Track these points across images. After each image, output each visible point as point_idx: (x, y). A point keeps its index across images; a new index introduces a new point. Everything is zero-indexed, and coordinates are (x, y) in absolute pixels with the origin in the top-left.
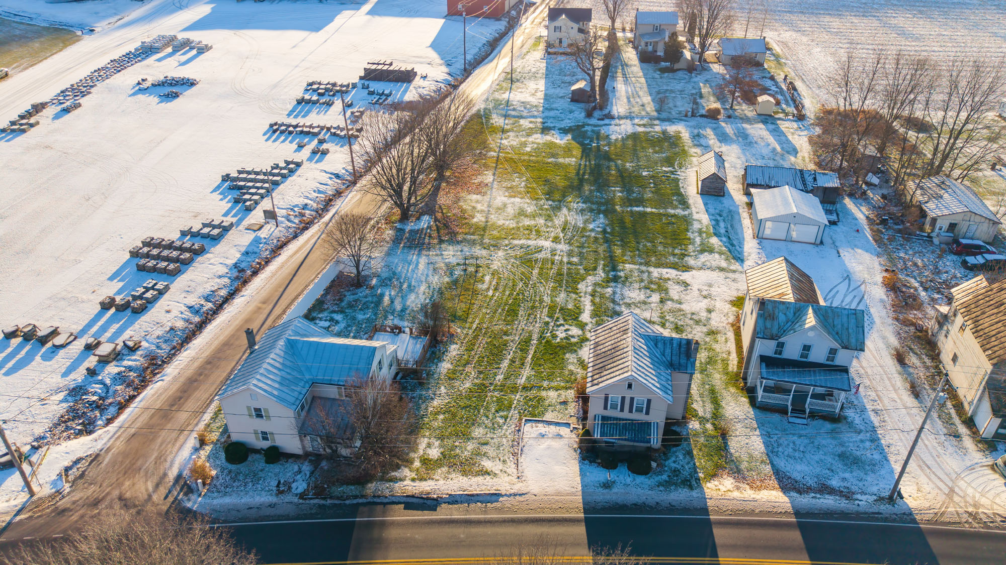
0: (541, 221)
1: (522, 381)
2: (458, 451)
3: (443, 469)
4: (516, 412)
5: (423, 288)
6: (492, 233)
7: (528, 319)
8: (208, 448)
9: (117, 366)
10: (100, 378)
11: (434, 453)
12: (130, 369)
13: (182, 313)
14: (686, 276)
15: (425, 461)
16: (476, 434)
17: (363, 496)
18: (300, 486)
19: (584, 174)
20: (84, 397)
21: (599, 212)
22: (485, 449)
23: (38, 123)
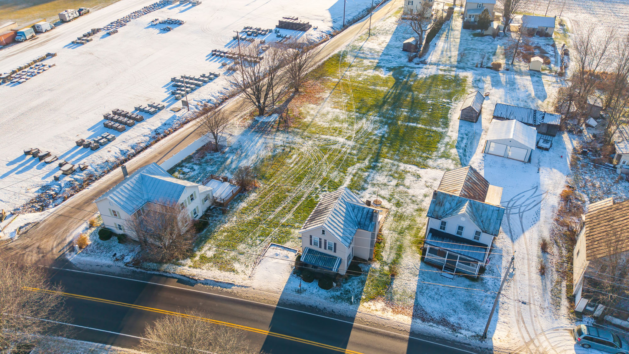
0: (346, 125)
1: (283, 221)
2: (224, 255)
3: (210, 264)
4: (270, 239)
5: (254, 157)
6: (312, 129)
7: (306, 185)
8: (93, 229)
9: (71, 177)
10: (60, 182)
11: (210, 254)
12: (76, 180)
13: (116, 153)
14: (421, 172)
15: (203, 258)
16: (240, 247)
17: (158, 270)
18: (128, 259)
19: (389, 98)
20: (48, 191)
21: (386, 123)
22: (240, 257)
23: (91, 40)
